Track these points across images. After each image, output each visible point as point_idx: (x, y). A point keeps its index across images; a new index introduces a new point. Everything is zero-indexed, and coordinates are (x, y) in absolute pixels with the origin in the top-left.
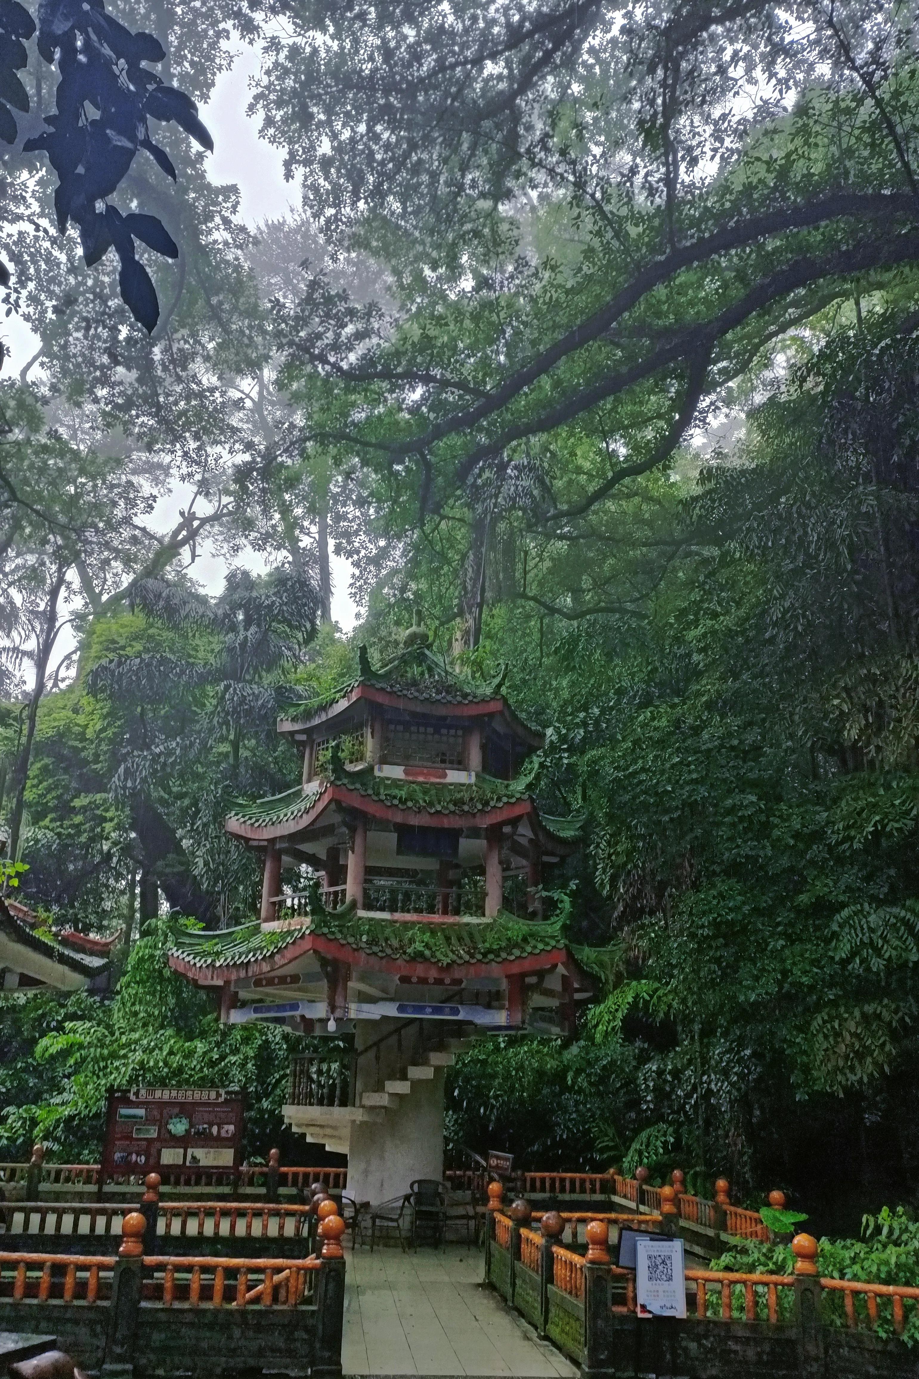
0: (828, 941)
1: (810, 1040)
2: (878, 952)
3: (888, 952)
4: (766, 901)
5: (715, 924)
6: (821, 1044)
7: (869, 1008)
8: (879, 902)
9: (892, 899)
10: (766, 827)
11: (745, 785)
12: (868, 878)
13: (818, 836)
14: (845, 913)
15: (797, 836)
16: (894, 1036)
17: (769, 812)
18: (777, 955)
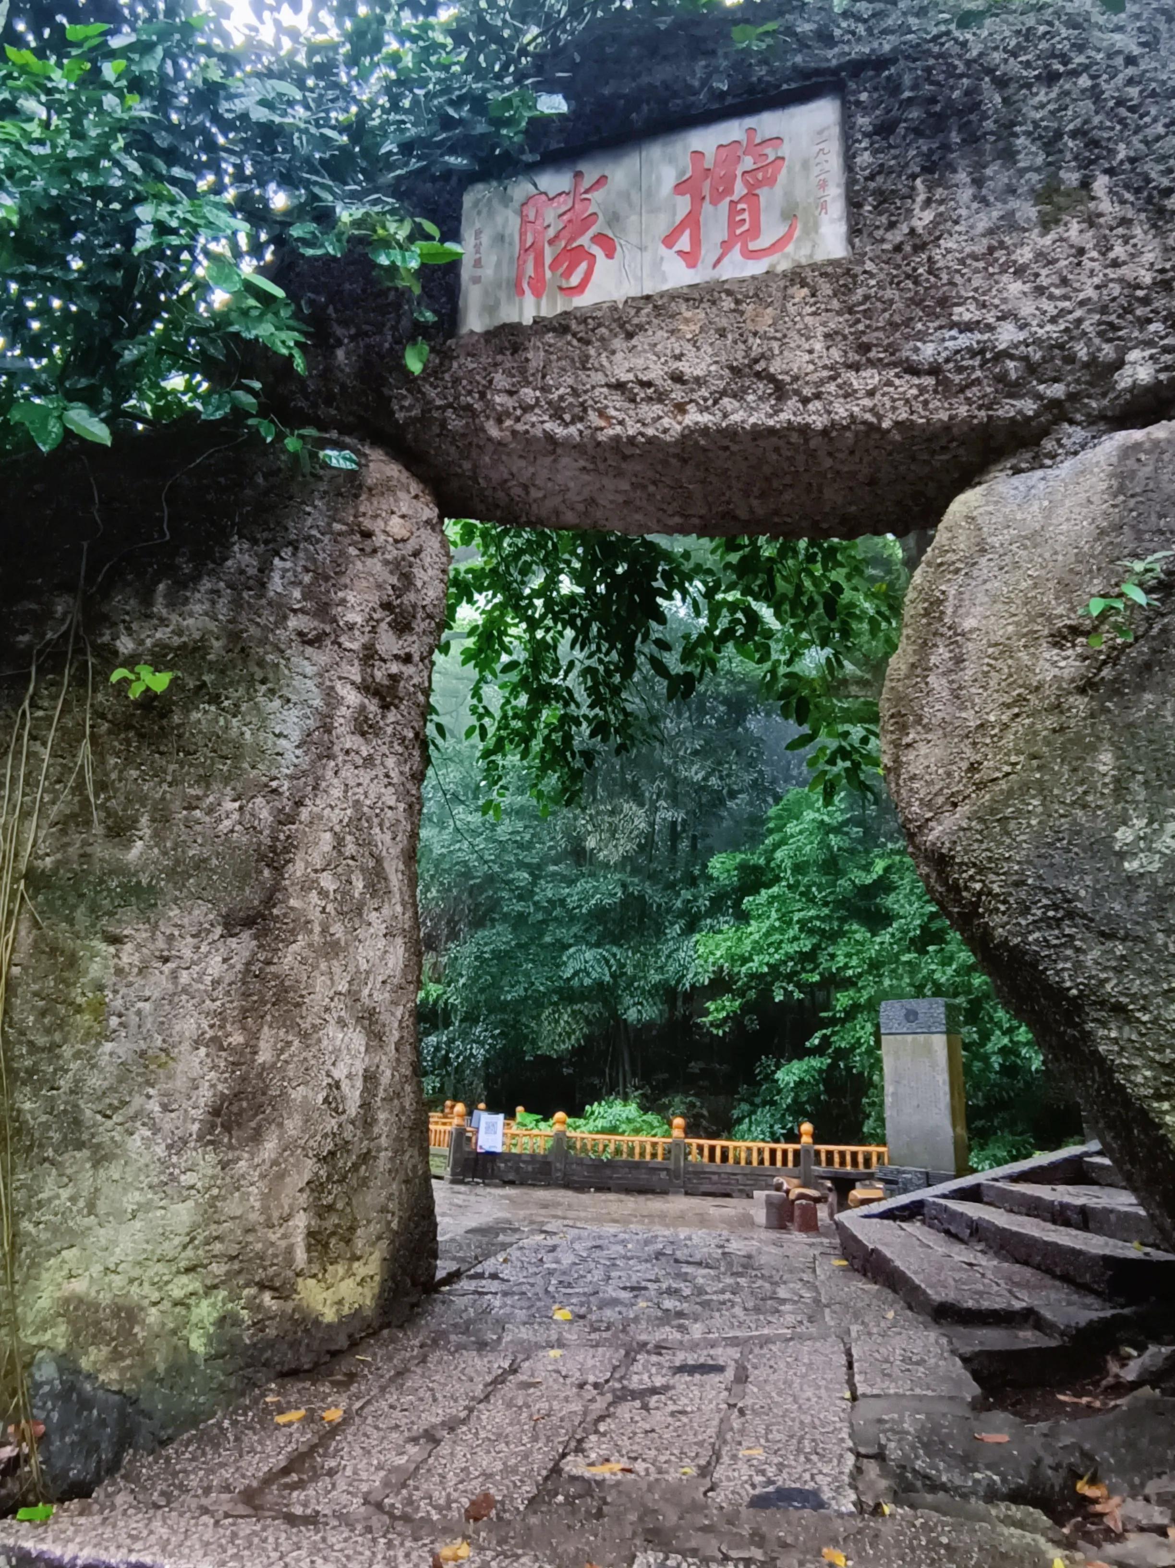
0: (558, 966)
1: (540, 1024)
2: (588, 974)
3: (594, 975)
4: (524, 939)
5: (493, 951)
6: (547, 1027)
7: (577, 1007)
8: (591, 946)
9: (598, 945)
10: (532, 893)
11: (521, 865)
12: (586, 930)
13: (562, 902)
14: (572, 950)
15: (549, 901)
16: (589, 1023)
17: (534, 883)
18: (527, 974)
